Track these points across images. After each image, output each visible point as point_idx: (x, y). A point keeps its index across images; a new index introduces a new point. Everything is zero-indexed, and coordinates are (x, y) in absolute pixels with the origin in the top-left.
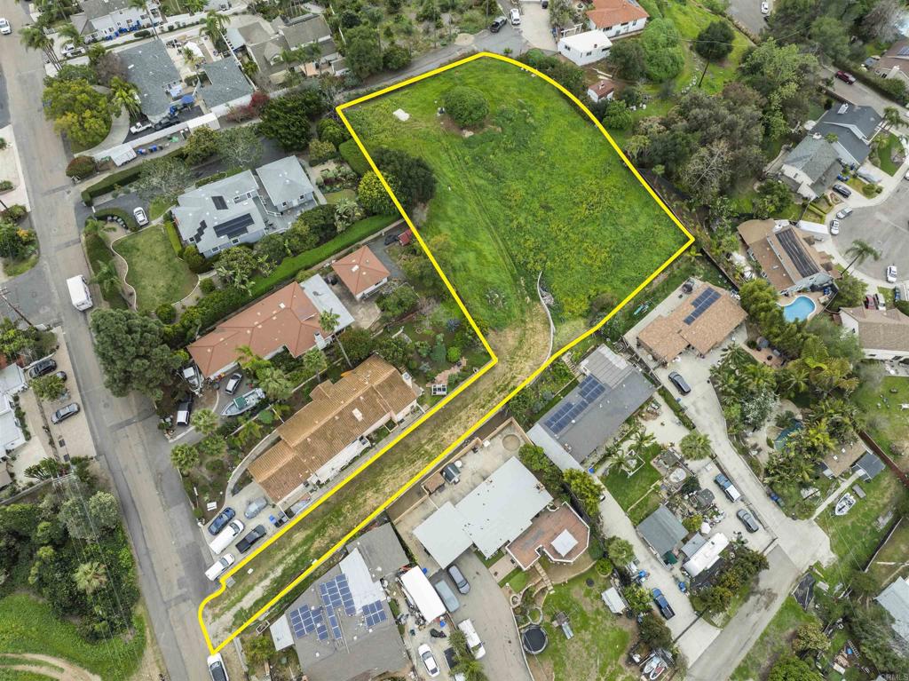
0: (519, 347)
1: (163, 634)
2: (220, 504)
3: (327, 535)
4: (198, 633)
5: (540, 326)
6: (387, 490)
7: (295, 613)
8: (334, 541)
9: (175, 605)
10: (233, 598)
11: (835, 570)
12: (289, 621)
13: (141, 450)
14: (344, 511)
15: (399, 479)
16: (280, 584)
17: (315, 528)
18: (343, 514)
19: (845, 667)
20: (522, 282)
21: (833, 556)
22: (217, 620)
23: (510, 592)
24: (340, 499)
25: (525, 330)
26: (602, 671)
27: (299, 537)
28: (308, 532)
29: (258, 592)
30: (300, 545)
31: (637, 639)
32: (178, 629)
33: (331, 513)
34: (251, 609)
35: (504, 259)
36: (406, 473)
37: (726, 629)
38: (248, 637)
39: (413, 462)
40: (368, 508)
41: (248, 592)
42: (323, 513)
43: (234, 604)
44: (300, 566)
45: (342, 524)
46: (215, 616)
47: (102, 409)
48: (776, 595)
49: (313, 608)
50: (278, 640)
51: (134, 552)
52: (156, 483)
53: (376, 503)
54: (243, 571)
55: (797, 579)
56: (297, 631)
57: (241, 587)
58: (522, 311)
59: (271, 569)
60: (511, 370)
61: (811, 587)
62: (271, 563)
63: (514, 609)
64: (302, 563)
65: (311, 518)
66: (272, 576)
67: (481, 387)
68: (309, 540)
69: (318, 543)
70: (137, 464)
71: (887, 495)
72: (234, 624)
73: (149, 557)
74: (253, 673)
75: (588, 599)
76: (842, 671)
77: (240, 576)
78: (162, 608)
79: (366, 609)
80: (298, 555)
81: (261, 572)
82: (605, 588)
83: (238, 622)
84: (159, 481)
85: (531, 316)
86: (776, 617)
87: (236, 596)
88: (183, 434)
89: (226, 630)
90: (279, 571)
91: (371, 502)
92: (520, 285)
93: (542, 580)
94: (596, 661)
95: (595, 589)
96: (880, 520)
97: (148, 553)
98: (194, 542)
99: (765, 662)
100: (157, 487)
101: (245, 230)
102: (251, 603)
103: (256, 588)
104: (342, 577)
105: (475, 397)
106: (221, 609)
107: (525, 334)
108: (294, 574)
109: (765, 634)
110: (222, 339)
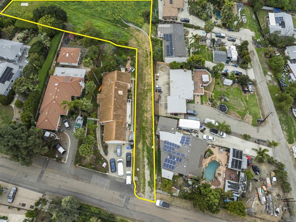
0: (139, 42)
1: (134, 215)
2: (106, 162)
3: (147, 137)
4: (144, 202)
5: (137, 33)
6: (149, 109)
7: (165, 164)
8: (151, 136)
9: (128, 204)
10: (142, 182)
11: (257, 35)
12: (165, 169)
13: (58, 176)
14: (144, 126)
15: (149, 103)
16: (150, 163)
17: (142, 139)
18: (145, 127)
19: (278, 53)
20: (119, 25)
21: (253, 32)
22: (145, 193)
23: (206, 103)
24: (139, 124)
25: (135, 37)
26: (243, 101)
27: (140, 146)
28: (141, 142)
29: (147, 172)
30: (143, 147)
31: (241, 86)
32: (137, 208)
33: (141, 131)
34: (151, 179)
35: (107, 23)
36: (149, 100)
37: (253, 67)
38: (159, 187)
39: (147, 96)
40: (150, 119)
41: (144, 175)
42: (139, 132)
43: (144, 183)
44: (150, 152)
45: (148, 130)
46: (143, 193)
47: (26, 179)
48: (253, 51)
49: (169, 157)
50: (168, 177)
51: (95, 206)
52: (77, 179)
53: (150, 115)
54: (136, 171)
55: (253, 44)
56: (171, 168)
57: (141, 177)
58: (128, 33)
59: (143, 162)
60: (143, 50)
61: (257, 42)
62: (141, 161)
63: (211, 106)
64: (150, 151)
65: (137, 137)
66: (146, 164)
67: (141, 61)
68: (144, 143)
69: (148, 142)
70: (62, 181)
71: (248, 11)
72: (151, 188)
73: (102, 201)
74: (172, 194)
75: (222, 88)
76: (279, 54)
77: (137, 174)
78: (125, 209)
79: (182, 142)
80: (146, 150)
81: (141, 166)
82: (222, 82)
83: (152, 186)
84: (76, 177)
85: (132, 32)
86: (258, 55)
87: (142, 180)
88: (67, 156)
89: (151, 192)
90: (146, 160)
91: (149, 116)
92: (119, 27)
93: (209, 93)
94: (239, 100)
95: (221, 84)
96: (253, 17)
97: (100, 201)
98: (111, 181)
99: (267, 66)
100: (78, 180)
101: (12, 74)
102: (149, 177)
103: (145, 172)
104: (165, 142)
105: (142, 65)
106: (142, 189)
107: (136, 38)
108: (151, 156)
109: (260, 61)
110: (47, 113)
